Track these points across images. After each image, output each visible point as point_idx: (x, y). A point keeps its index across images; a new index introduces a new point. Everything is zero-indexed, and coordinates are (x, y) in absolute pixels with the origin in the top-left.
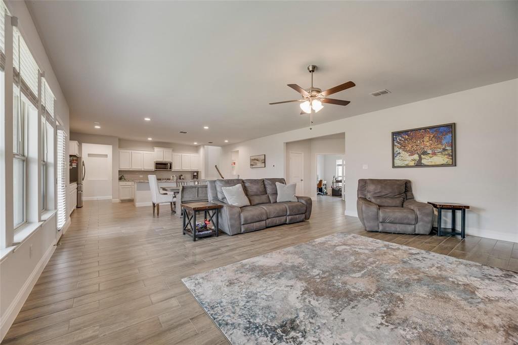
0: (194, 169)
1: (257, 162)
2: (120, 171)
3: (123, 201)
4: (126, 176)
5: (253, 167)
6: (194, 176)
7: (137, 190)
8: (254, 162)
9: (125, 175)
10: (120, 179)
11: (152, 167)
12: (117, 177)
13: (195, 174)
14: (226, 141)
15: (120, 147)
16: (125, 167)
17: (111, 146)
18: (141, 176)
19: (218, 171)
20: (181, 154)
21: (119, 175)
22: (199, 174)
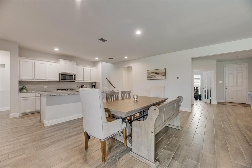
0: (93, 80)
1: (155, 74)
2: (20, 82)
3: (24, 115)
4: (28, 86)
5: (150, 79)
6: (93, 86)
7: (47, 105)
8: (151, 75)
9: (26, 86)
10: (21, 90)
11: (57, 78)
12: (17, 87)
13: (94, 84)
14: (126, 57)
15: (20, 55)
16: (26, 77)
17: (8, 53)
18: (45, 87)
19: (109, 82)
20: (82, 67)
21: (19, 85)
22: (97, 84)
